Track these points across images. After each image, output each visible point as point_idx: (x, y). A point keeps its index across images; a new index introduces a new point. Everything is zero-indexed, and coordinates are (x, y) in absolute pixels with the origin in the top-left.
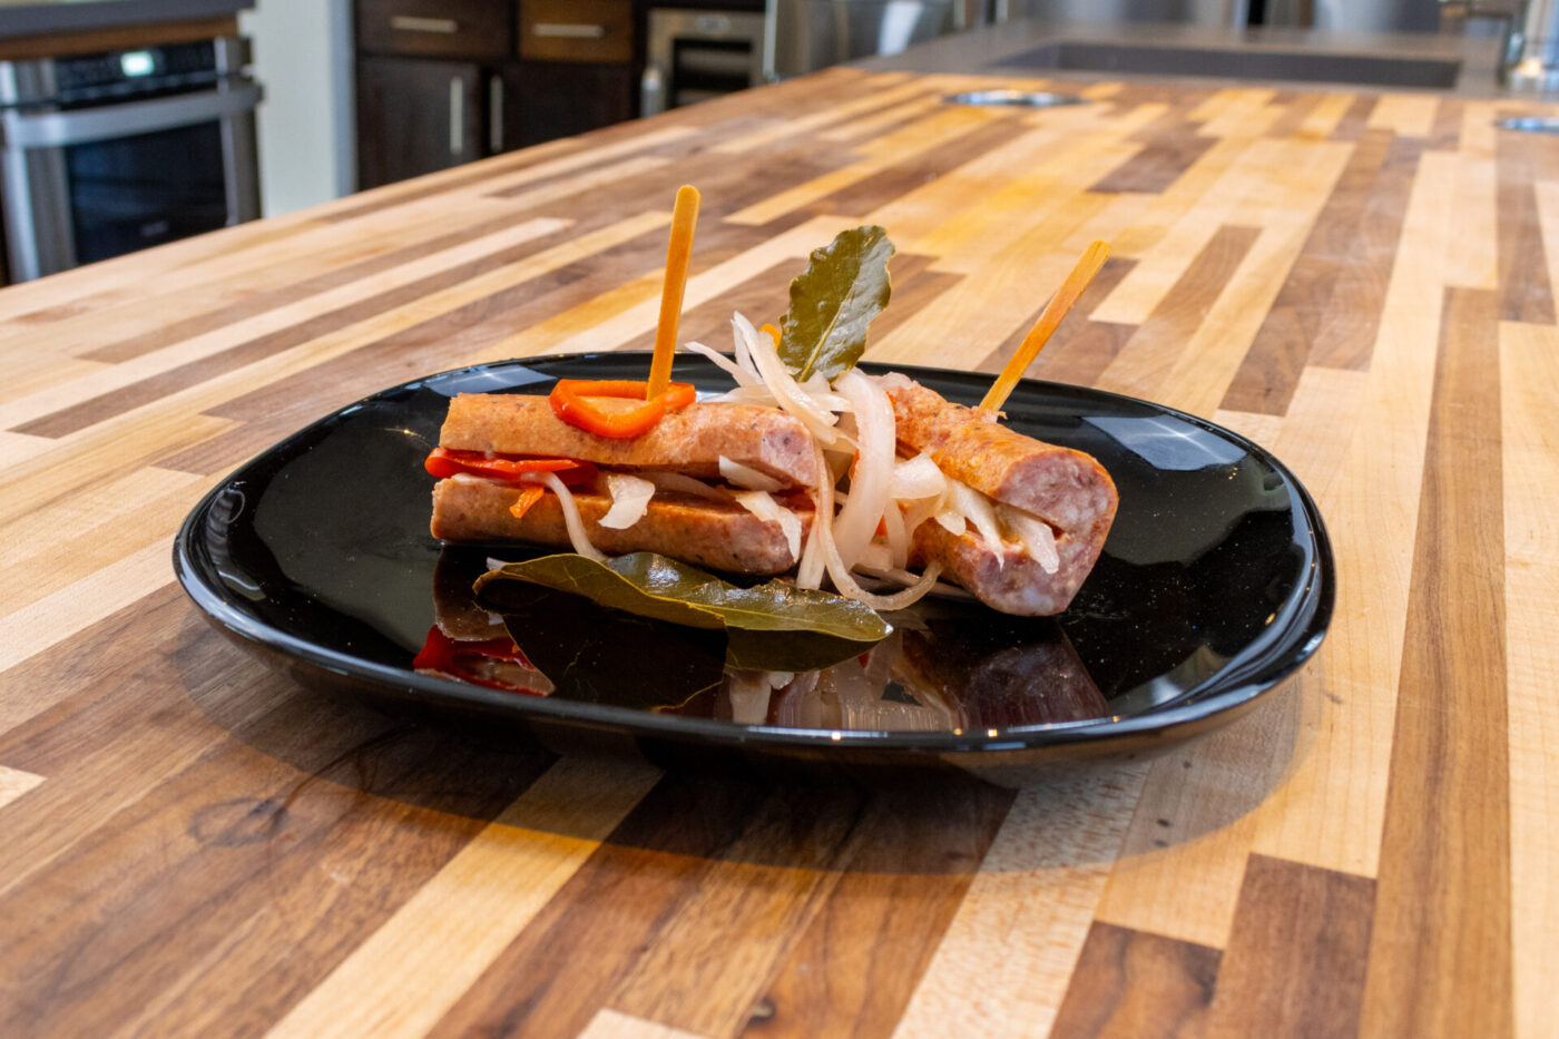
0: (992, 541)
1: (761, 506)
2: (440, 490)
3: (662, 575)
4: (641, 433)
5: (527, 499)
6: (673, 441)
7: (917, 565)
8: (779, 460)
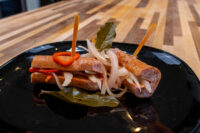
1: (94, 79)
2: (32, 75)
3: (76, 93)
4: (70, 64)
5: (49, 78)
8: (96, 70)
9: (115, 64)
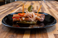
0: (40, 18)
1: (30, 18)
2: (13, 19)
3: (25, 22)
4: (23, 15)
5: (18, 19)
6: (25, 15)
7: (36, 20)
8: (30, 16)
9: (34, 15)
